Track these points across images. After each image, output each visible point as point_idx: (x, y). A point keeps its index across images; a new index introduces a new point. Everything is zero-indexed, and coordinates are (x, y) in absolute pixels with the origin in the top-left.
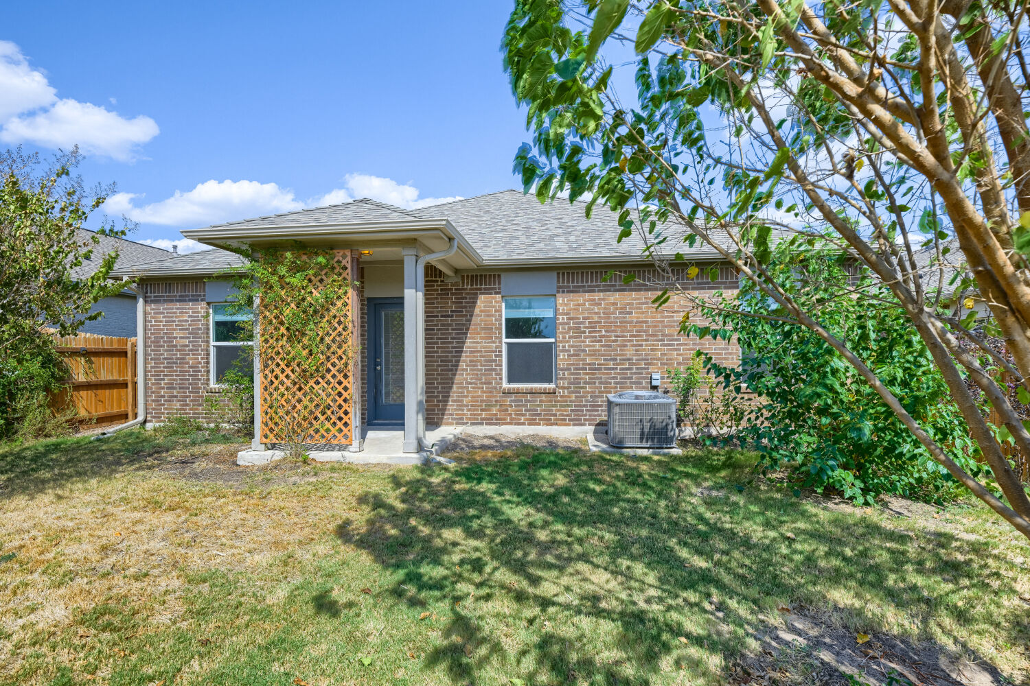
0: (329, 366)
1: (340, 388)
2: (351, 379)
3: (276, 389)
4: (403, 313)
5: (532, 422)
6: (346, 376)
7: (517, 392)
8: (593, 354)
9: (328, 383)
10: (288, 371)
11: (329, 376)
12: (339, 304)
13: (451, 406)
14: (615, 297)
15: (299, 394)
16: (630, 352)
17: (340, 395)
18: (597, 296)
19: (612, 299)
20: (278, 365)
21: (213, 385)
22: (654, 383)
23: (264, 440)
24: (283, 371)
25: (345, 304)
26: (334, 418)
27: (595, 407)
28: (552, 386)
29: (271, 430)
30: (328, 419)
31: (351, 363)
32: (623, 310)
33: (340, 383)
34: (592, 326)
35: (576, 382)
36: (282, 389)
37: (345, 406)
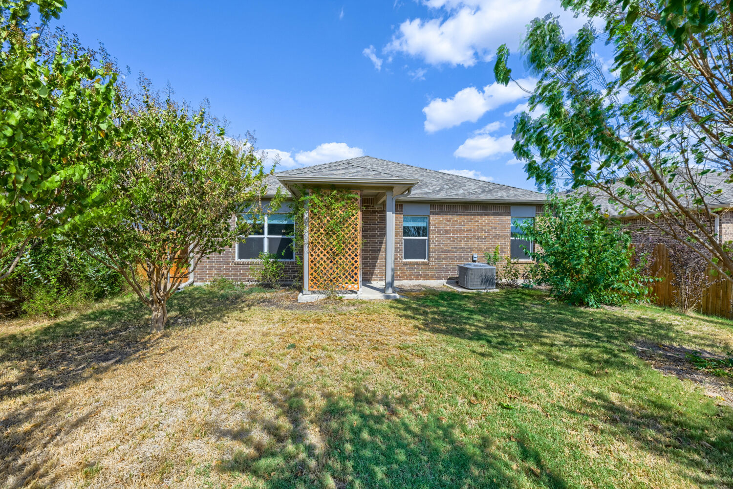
0: (347, 250)
1: (353, 262)
2: (359, 257)
3: (319, 262)
4: (385, 227)
5: (417, 279)
6: (356, 255)
7: (411, 264)
8: (447, 245)
9: (346, 259)
10: (325, 252)
11: (347, 255)
12: (353, 218)
13: (377, 271)
14: (456, 218)
15: (331, 265)
16: (463, 244)
17: (353, 265)
18: (449, 217)
19: (455, 219)
20: (319, 249)
21: (237, 260)
22: (474, 259)
23: (311, 289)
24: (322, 253)
25: (356, 219)
26: (349, 277)
27: (447, 271)
28: (426, 260)
29: (315, 284)
30: (347, 277)
31: (359, 248)
32: (460, 224)
33: (353, 259)
34: (446, 232)
35: (439, 258)
36: (321, 262)
37: (356, 271)
